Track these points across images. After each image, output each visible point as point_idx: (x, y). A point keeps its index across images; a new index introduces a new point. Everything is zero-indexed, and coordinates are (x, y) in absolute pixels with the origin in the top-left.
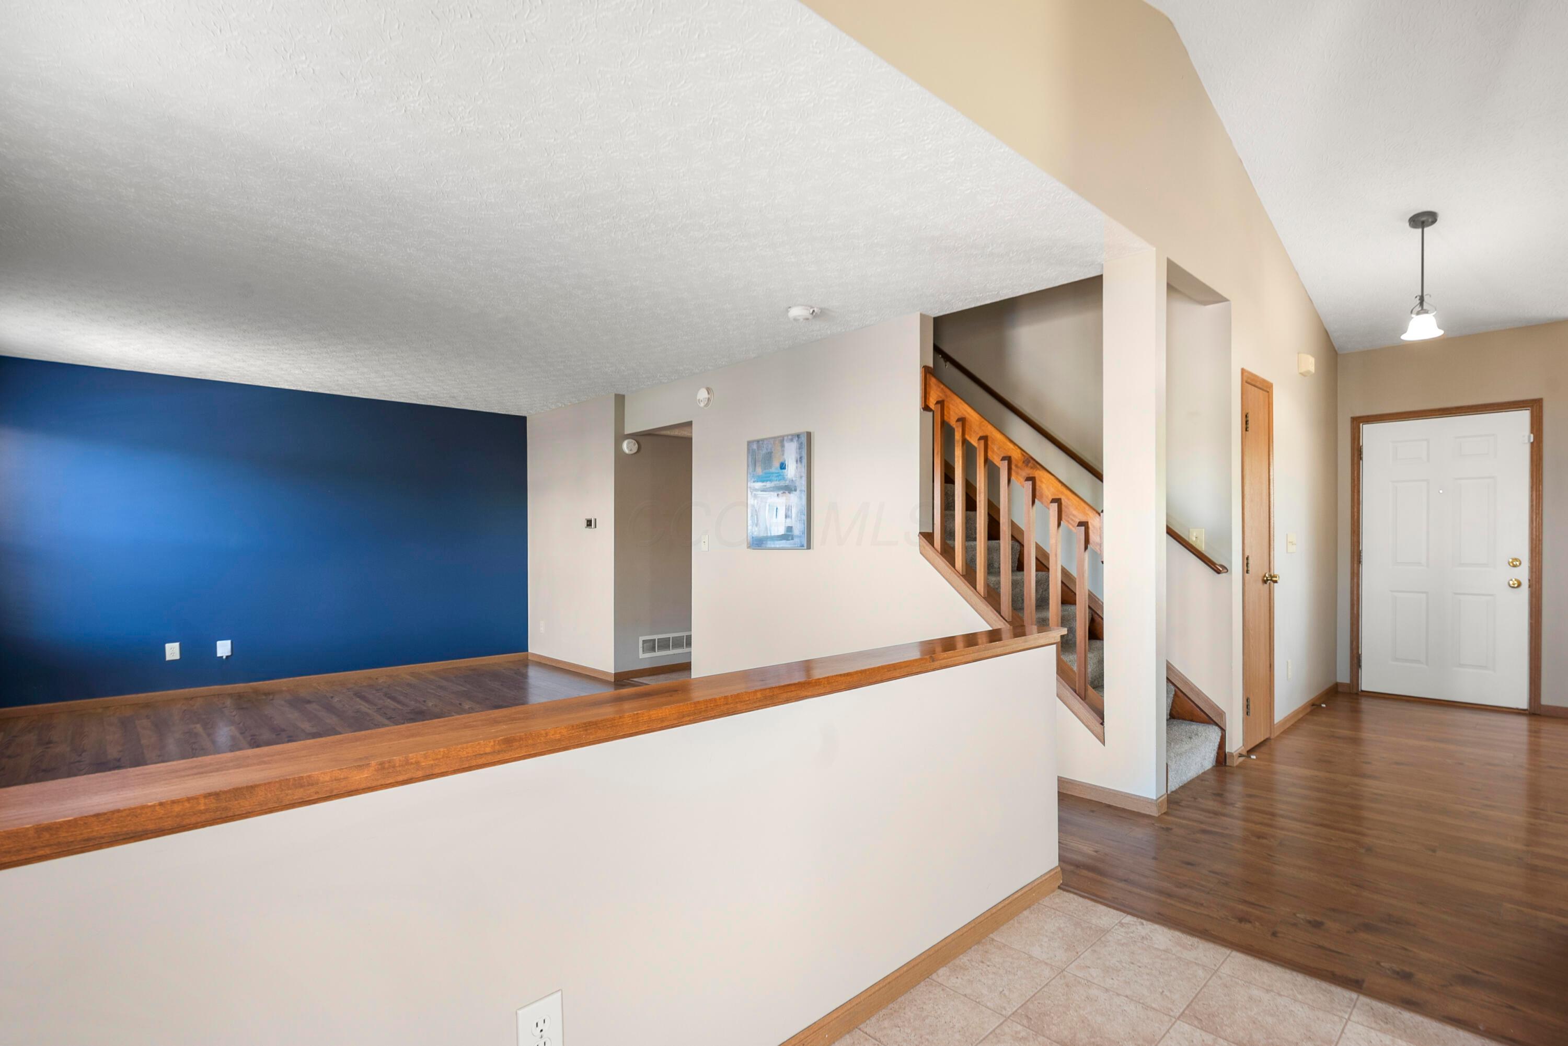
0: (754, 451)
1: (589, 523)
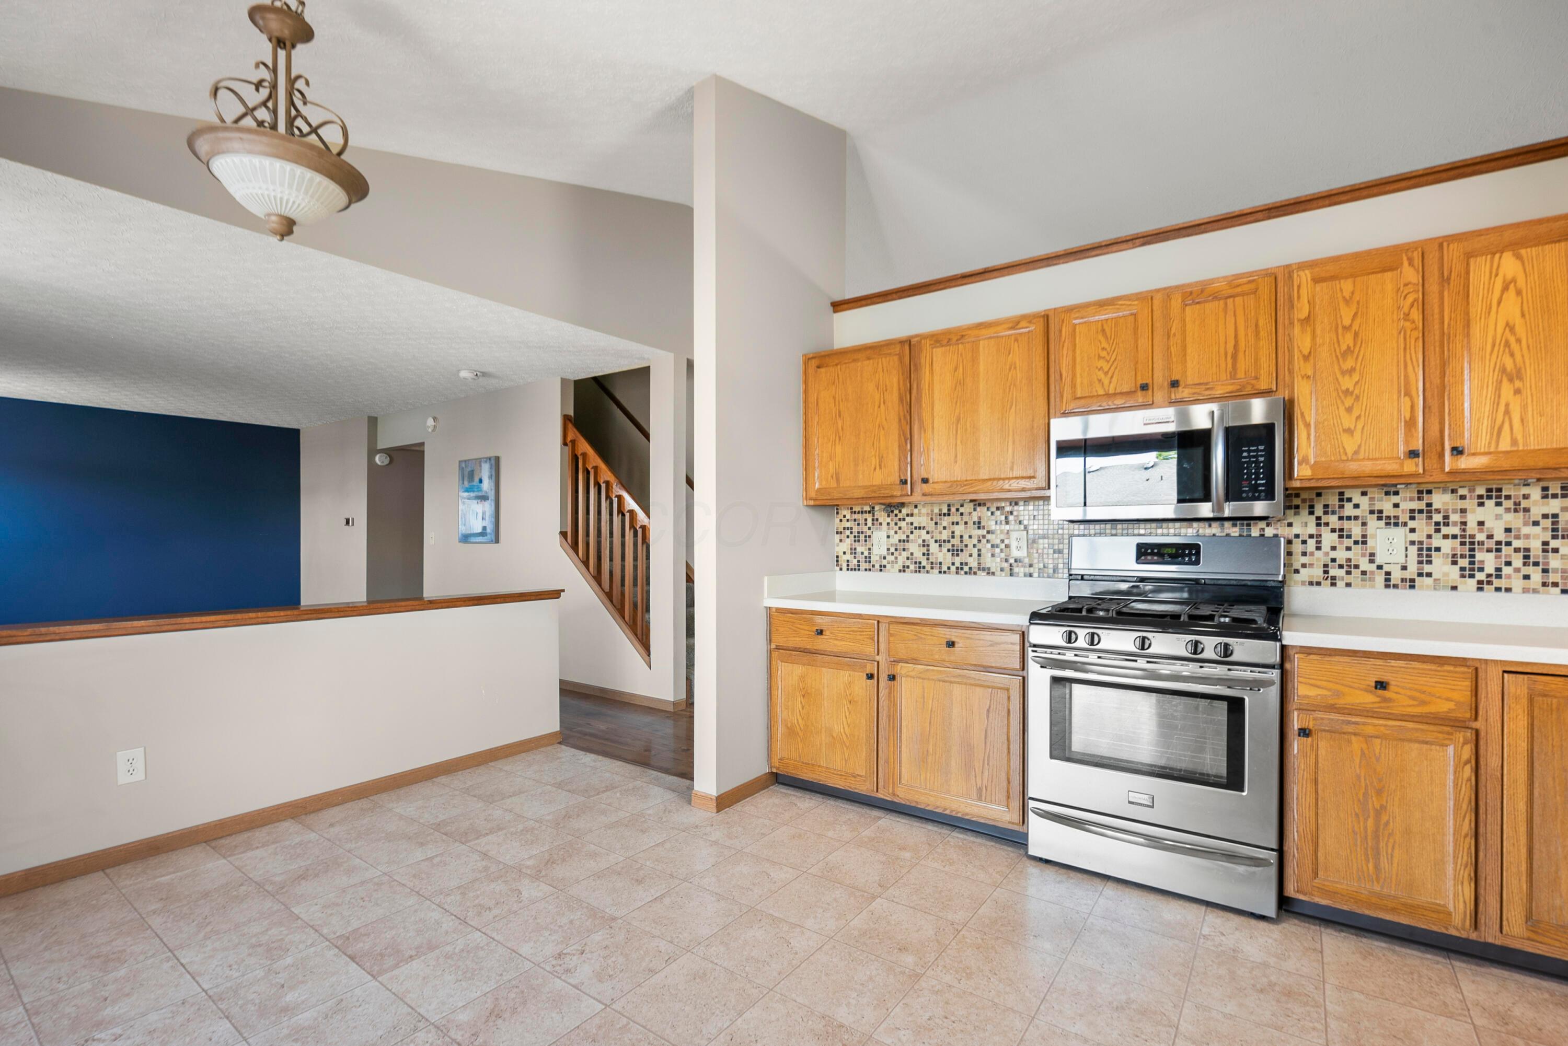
0: (463, 468)
1: (348, 522)
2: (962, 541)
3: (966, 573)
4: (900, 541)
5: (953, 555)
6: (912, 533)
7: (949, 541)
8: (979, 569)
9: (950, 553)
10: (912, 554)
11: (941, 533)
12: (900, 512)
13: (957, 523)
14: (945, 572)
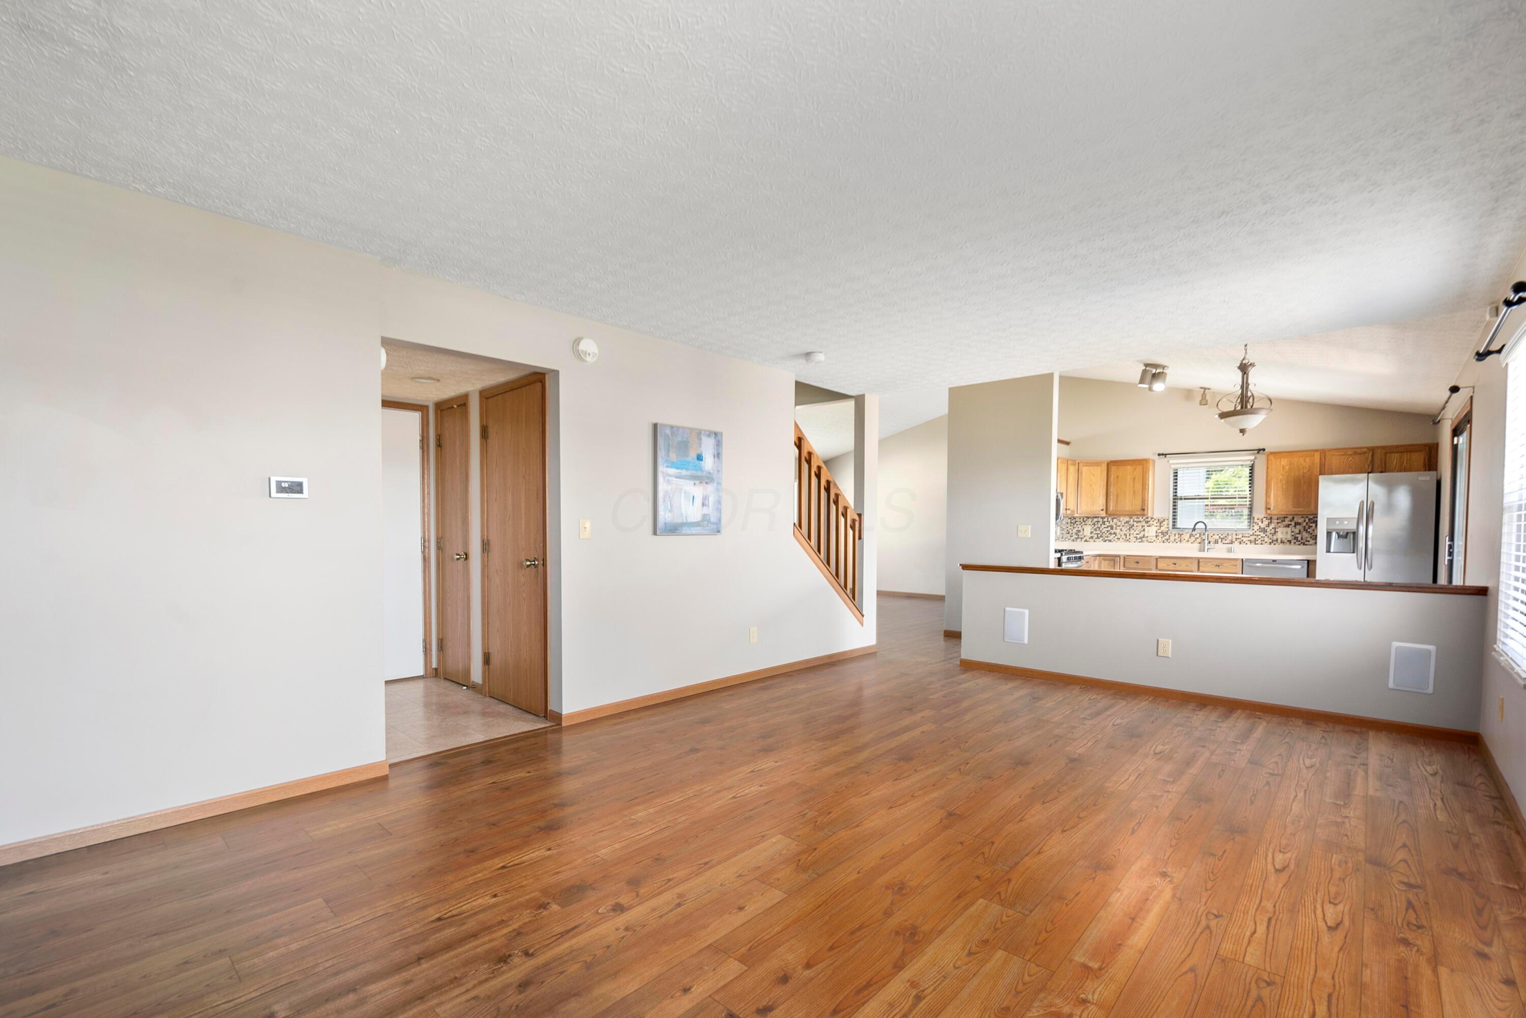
0: (667, 435)
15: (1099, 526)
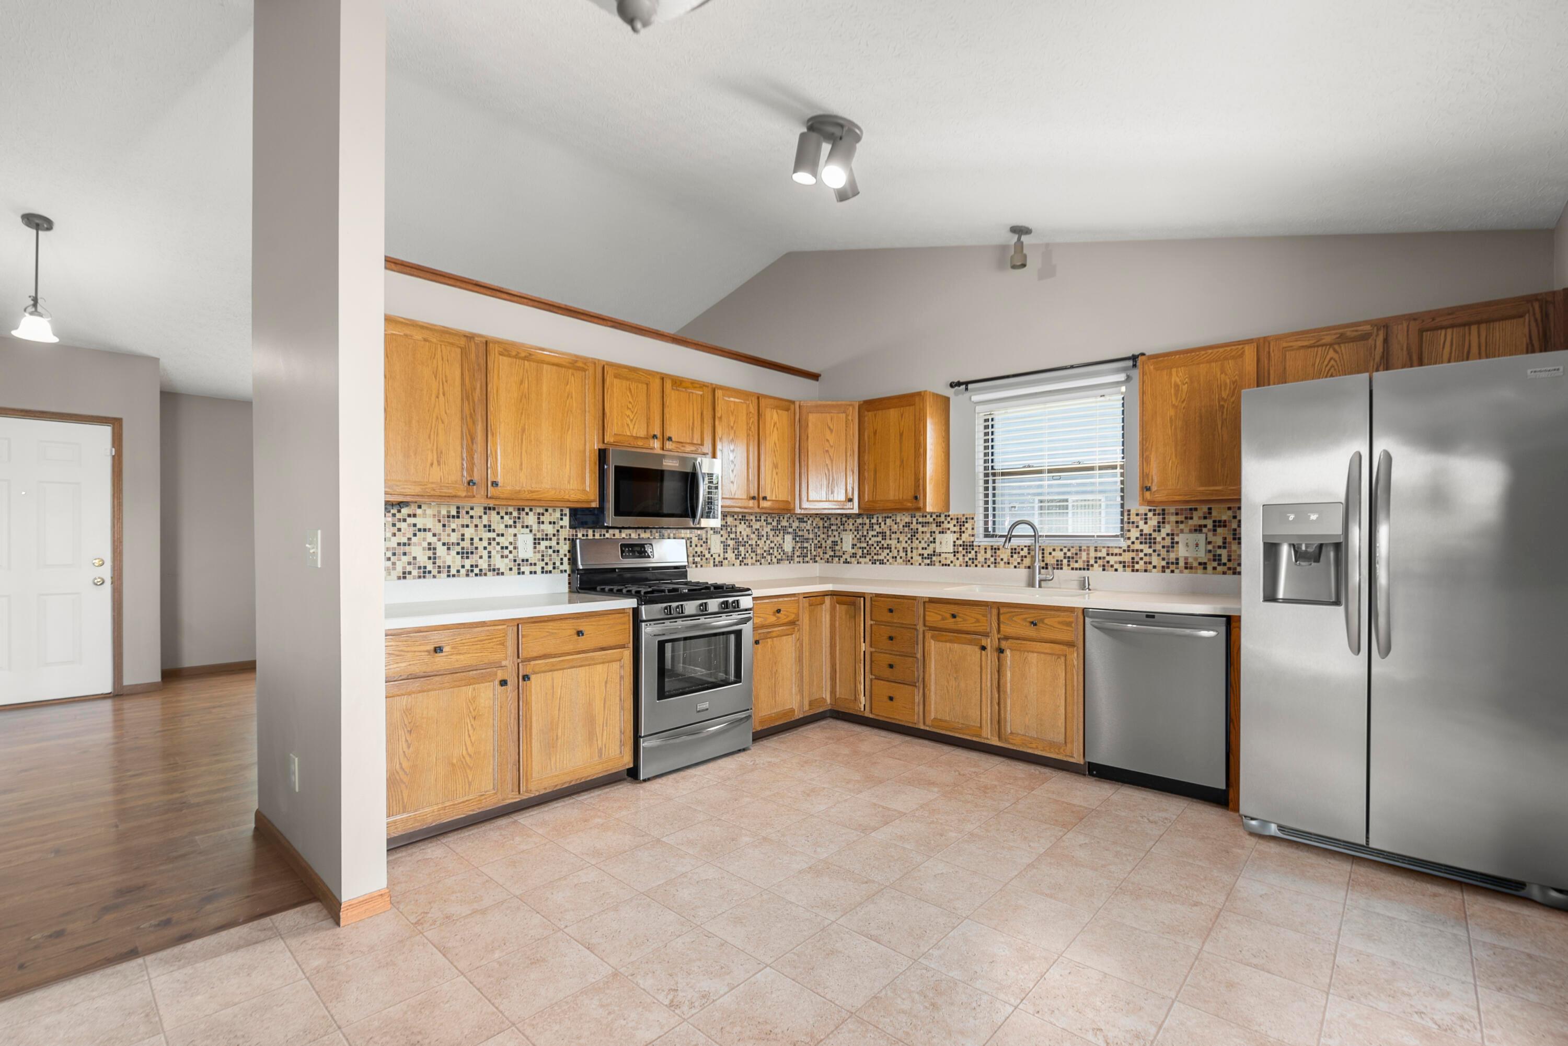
2: (472, 544)
3: (476, 575)
4: (399, 544)
5: (462, 557)
6: (415, 535)
7: (458, 544)
8: (490, 570)
9: (460, 556)
10: (415, 558)
11: (449, 535)
12: (399, 511)
13: (467, 526)
14: (454, 576)
15: (865, 533)
